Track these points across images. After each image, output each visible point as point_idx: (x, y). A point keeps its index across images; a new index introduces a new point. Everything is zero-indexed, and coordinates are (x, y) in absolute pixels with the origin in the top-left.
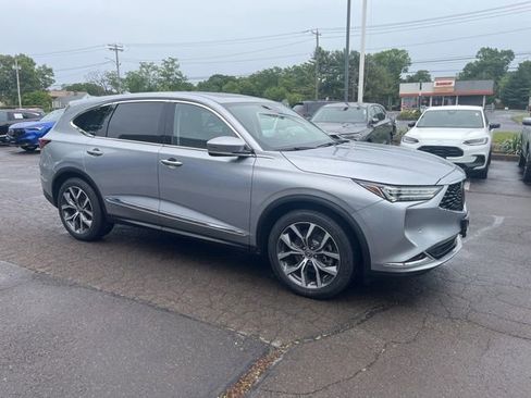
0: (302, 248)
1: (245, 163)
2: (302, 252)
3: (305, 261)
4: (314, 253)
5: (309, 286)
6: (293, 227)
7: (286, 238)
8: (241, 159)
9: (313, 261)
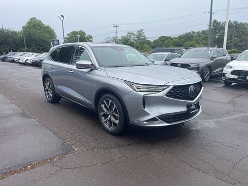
0: (108, 111)
1: (93, 72)
2: (108, 113)
3: (109, 117)
4: (111, 113)
5: (110, 129)
6: (104, 101)
7: (103, 106)
8: (91, 70)
9: (112, 117)
